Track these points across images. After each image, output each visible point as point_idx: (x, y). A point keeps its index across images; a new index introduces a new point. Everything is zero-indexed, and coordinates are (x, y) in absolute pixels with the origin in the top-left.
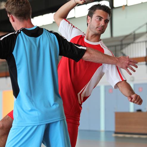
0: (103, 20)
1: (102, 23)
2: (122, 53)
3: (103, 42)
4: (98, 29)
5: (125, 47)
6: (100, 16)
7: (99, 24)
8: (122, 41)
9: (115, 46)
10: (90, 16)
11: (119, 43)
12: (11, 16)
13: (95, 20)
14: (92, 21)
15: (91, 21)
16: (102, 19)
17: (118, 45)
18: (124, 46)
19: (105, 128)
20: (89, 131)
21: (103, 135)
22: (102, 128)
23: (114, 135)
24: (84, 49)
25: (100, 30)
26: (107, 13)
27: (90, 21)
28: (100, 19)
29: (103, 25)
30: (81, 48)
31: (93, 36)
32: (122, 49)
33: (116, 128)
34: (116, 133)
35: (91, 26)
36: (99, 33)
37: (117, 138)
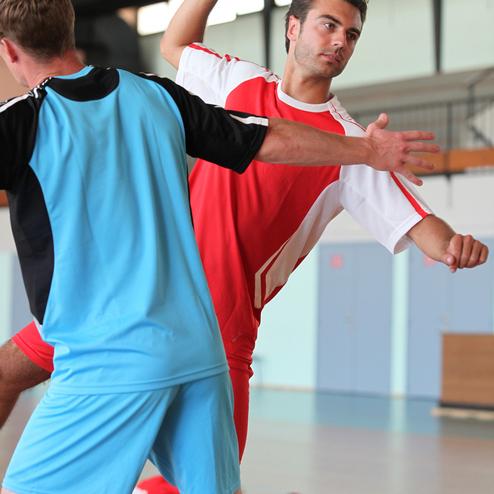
0: (340, 30)
1: (338, 38)
2: (473, 128)
3: (338, 103)
4: (324, 59)
5: (483, 110)
6: (331, 14)
7: (327, 42)
8: (471, 87)
9: (450, 105)
10: (296, 17)
11: (464, 94)
12: (6, 42)
13: (316, 28)
14: (304, 33)
15: (301, 31)
16: (337, 25)
17: (458, 102)
18: (478, 106)
19: (409, 386)
20: (353, 395)
21: (398, 411)
22: (398, 386)
23: (436, 412)
24: (260, 126)
25: (329, 63)
26: (355, 8)
27: (296, 32)
28: (331, 25)
29: (340, 44)
30: (249, 121)
31: (308, 84)
32: (471, 114)
33: (445, 388)
34: (444, 405)
35: (301, 49)
36: (326, 71)
37: (445, 421)
